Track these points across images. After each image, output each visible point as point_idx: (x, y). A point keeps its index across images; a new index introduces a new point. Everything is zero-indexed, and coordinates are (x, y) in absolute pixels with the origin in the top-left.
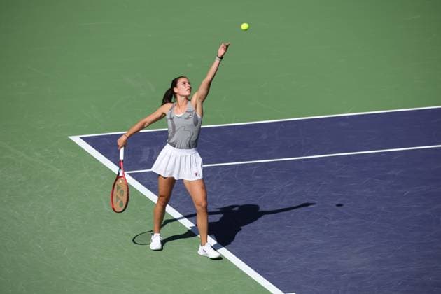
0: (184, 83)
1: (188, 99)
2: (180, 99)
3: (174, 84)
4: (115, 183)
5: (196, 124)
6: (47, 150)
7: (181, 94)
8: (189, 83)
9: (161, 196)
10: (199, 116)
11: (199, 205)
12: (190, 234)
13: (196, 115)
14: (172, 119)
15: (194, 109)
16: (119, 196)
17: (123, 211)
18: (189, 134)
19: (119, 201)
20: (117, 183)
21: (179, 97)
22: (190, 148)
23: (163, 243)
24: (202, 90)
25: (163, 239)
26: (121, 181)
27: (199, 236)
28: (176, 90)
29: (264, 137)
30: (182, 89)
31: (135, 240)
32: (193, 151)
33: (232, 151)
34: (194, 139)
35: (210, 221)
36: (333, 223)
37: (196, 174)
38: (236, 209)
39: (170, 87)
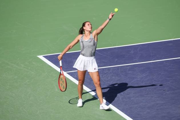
0: (89, 25)
1: (90, 32)
2: (87, 32)
3: (84, 25)
4: (59, 77)
5: (94, 45)
6: (27, 63)
7: (87, 30)
8: (91, 25)
9: (80, 80)
10: (96, 41)
11: (96, 84)
12: (95, 98)
13: (94, 41)
14: (82, 42)
15: (94, 38)
16: (62, 83)
17: (65, 91)
18: (91, 50)
19: (62, 86)
20: (60, 77)
21: (86, 32)
22: (92, 56)
23: (83, 103)
24: (98, 31)
25: (83, 101)
26: (62, 76)
27: (99, 99)
28: (84, 28)
29: (132, 52)
30: (87, 28)
31: (70, 102)
32: (93, 58)
33: (116, 60)
34: (93, 52)
35: (103, 92)
36: (168, 93)
37: (95, 69)
38: (117, 85)
39: (82, 27)
